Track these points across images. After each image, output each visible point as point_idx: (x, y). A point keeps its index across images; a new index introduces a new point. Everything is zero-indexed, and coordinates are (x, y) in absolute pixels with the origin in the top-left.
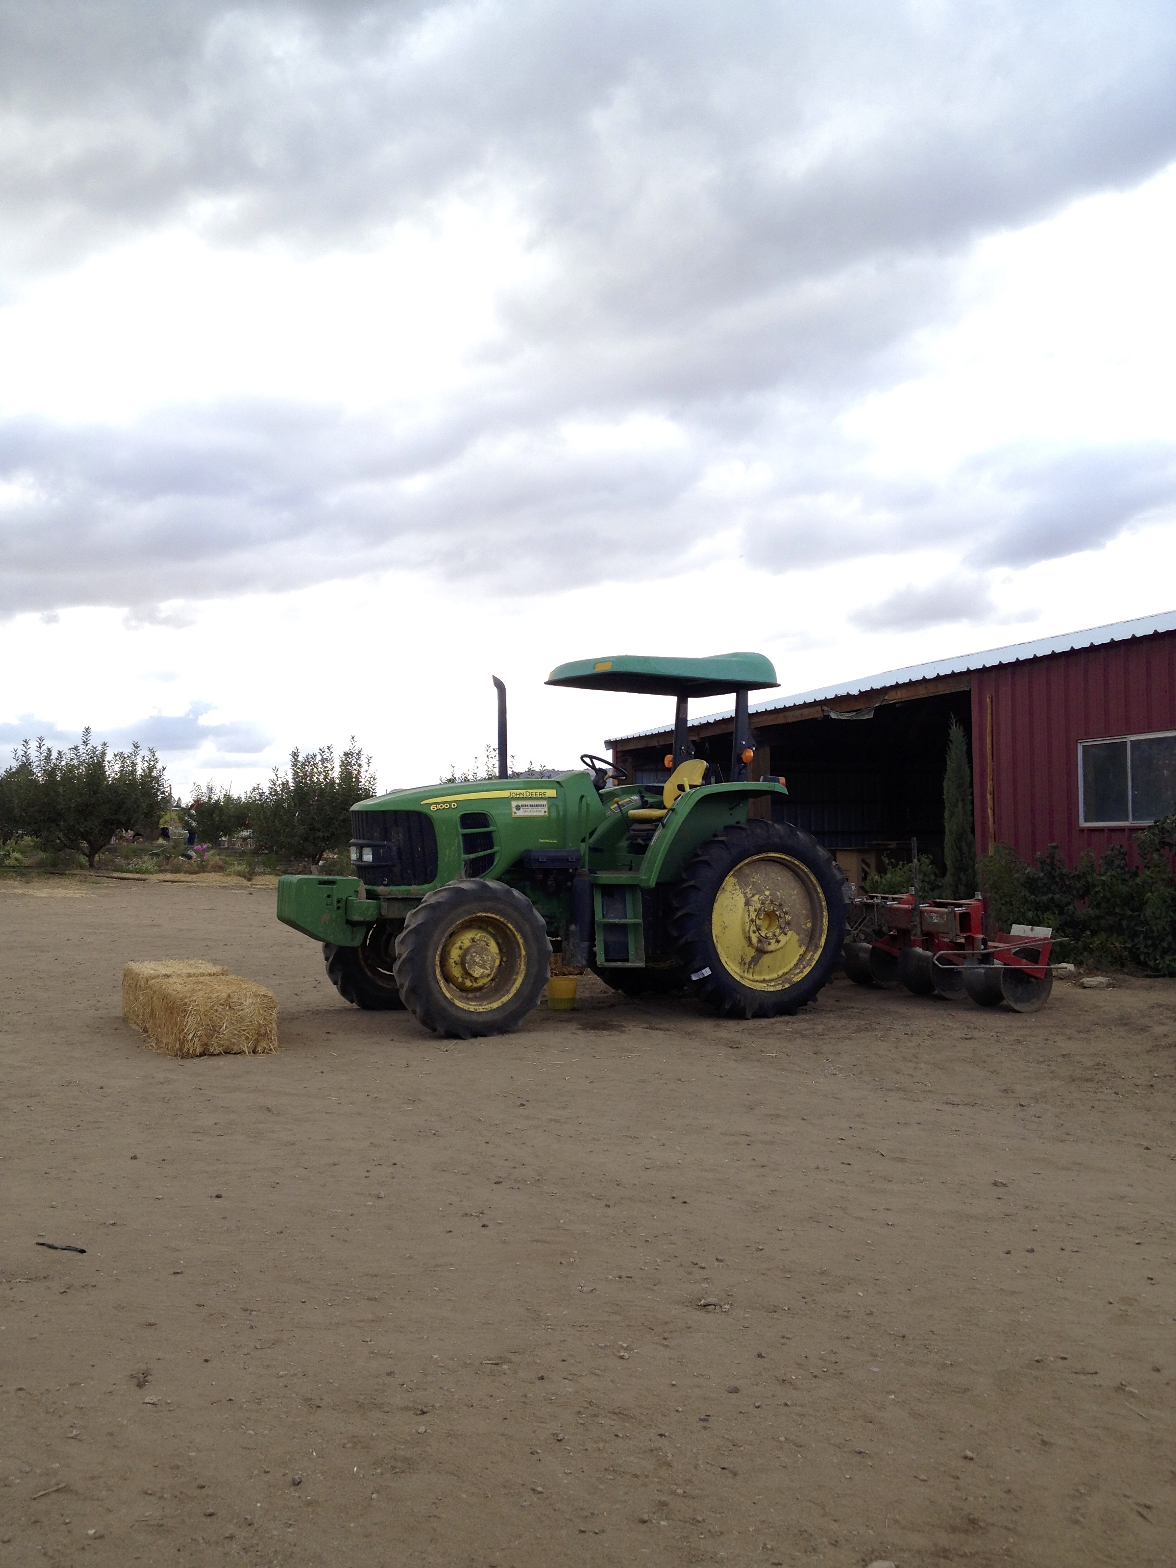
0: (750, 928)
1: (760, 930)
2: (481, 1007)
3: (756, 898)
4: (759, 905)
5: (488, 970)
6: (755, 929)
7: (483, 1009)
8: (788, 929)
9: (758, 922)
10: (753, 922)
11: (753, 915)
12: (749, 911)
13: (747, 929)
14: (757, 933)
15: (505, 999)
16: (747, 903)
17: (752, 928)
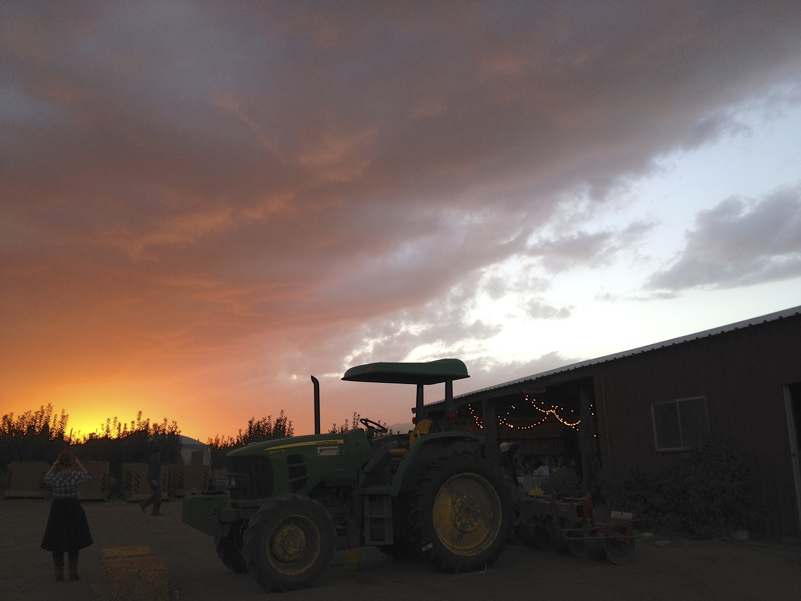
0: (455, 518)
1: (462, 519)
2: (293, 573)
3: (458, 500)
4: (460, 504)
5: (298, 549)
6: (459, 518)
7: (295, 573)
8: (478, 518)
9: (460, 514)
10: (457, 515)
11: (457, 511)
12: (454, 508)
13: (454, 518)
14: (460, 521)
15: (308, 567)
16: (453, 503)
17: (457, 518)
